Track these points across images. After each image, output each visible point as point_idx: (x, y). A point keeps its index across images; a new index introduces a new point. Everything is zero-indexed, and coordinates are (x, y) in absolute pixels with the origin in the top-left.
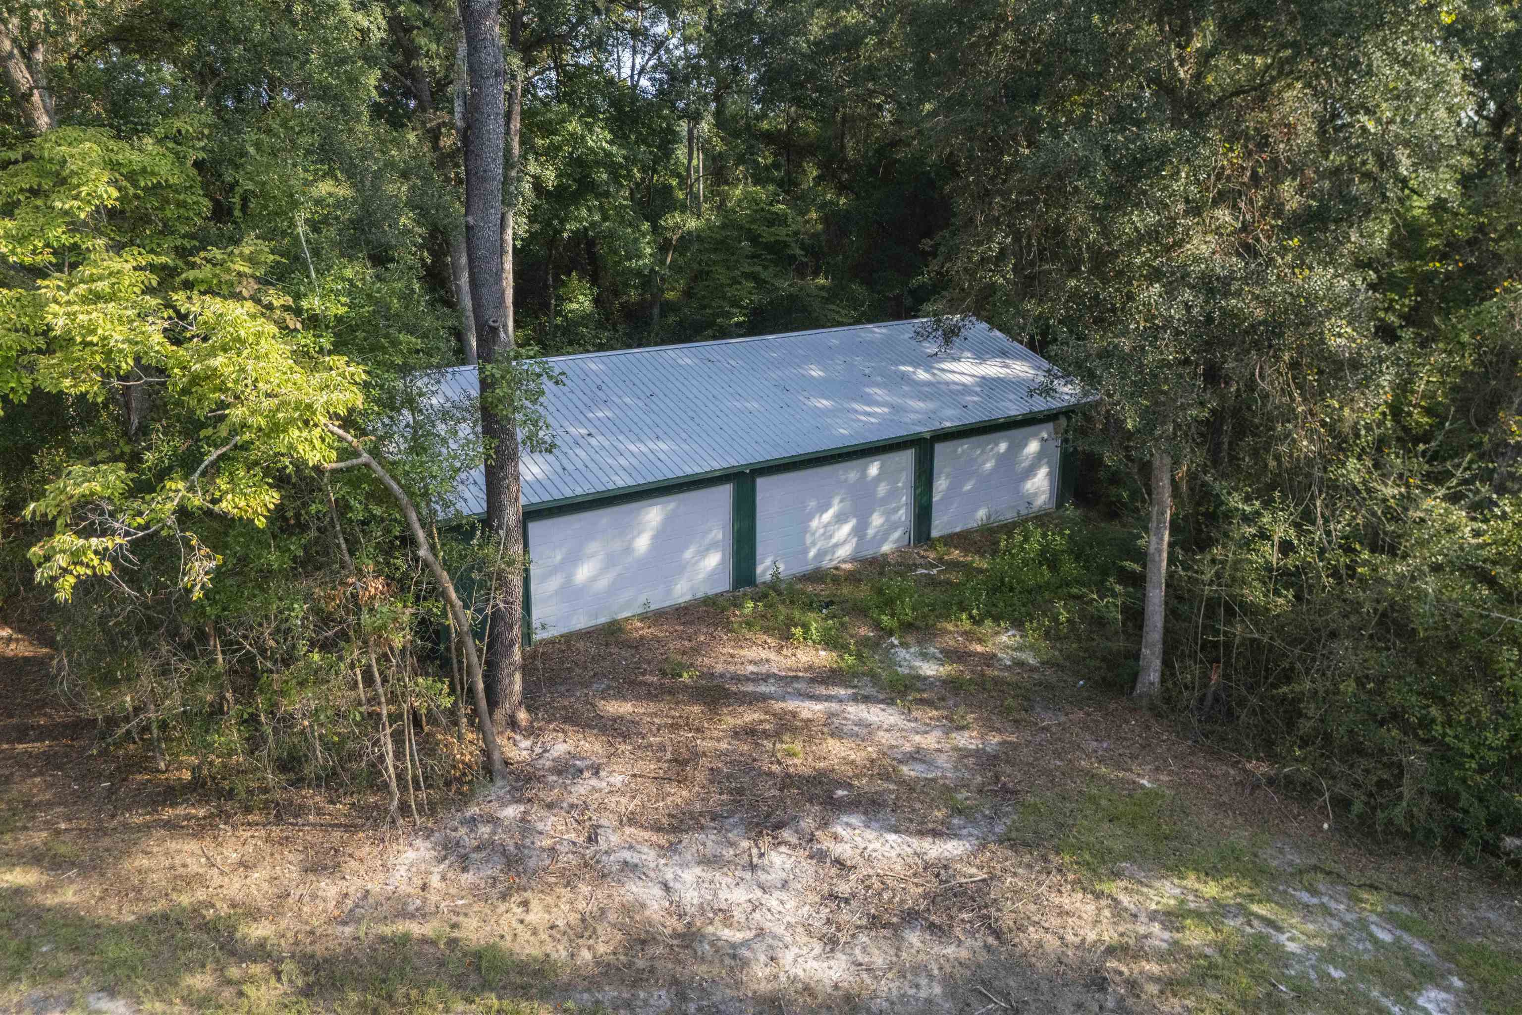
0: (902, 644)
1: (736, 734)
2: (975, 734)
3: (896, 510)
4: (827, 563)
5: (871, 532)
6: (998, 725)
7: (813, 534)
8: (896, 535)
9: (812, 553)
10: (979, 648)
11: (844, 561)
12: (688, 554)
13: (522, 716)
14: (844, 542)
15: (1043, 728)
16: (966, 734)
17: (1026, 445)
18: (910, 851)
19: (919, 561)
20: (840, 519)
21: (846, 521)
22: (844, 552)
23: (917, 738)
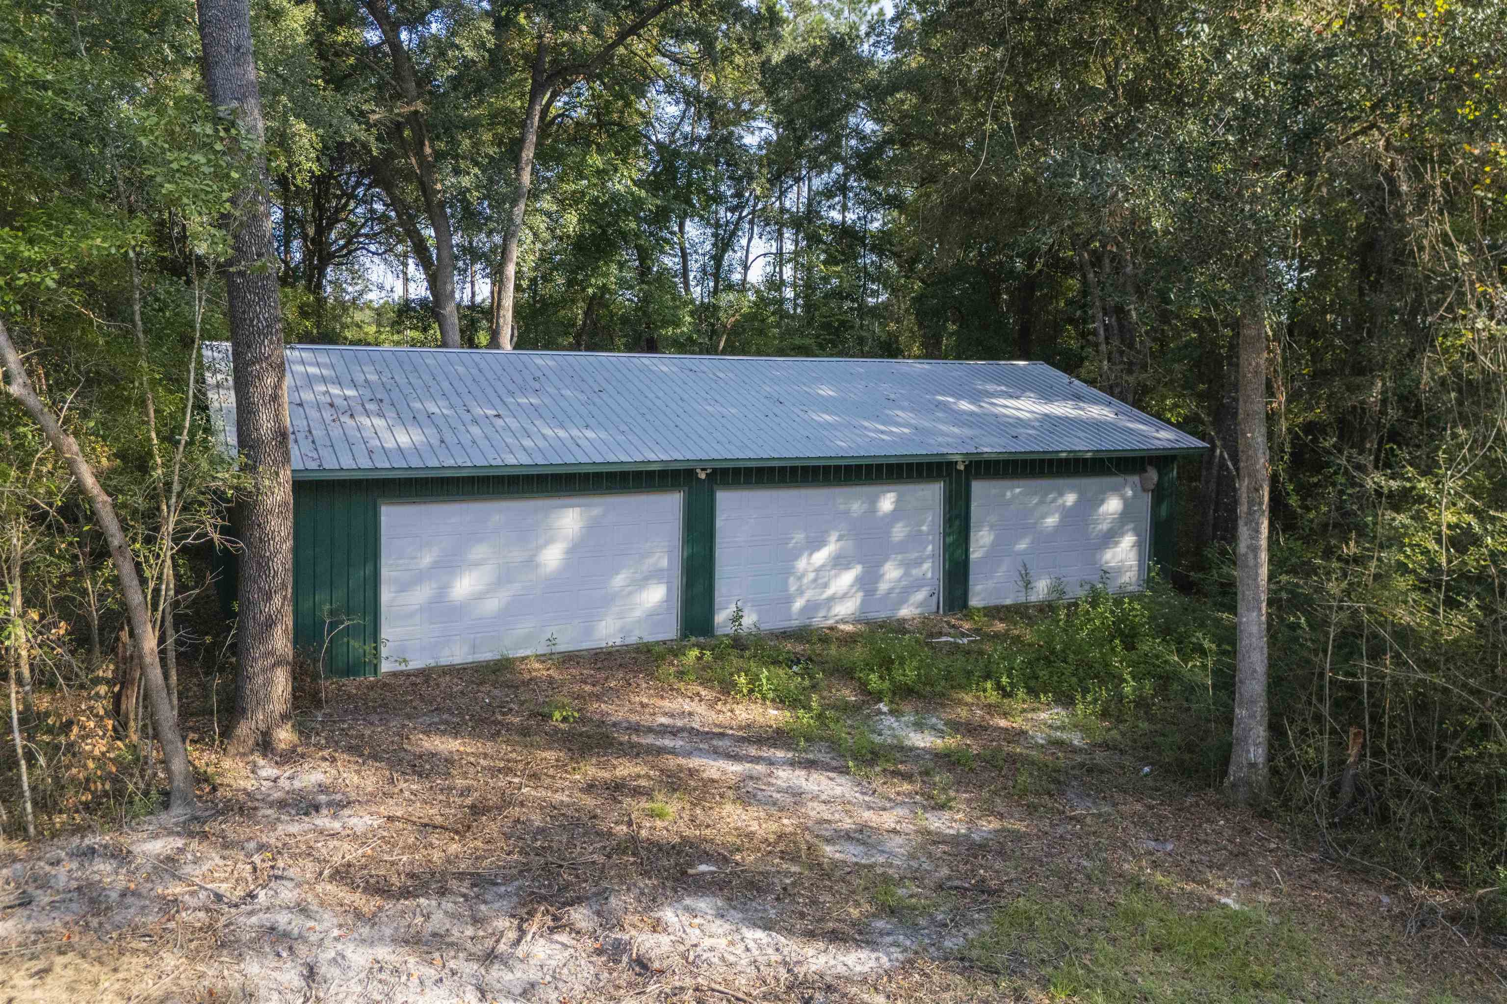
0: (891, 712)
1: (590, 788)
2: (961, 815)
3: (919, 563)
4: (819, 621)
5: (883, 587)
6: (1000, 808)
7: (800, 578)
8: (920, 596)
9: (798, 604)
10: (1003, 723)
11: (844, 621)
12: (619, 581)
13: (284, 736)
14: (845, 596)
15: (1071, 818)
16: (947, 814)
17: (1102, 502)
18: (775, 957)
19: (946, 629)
20: (839, 562)
21: (847, 567)
22: (846, 609)
23: (867, 815)
